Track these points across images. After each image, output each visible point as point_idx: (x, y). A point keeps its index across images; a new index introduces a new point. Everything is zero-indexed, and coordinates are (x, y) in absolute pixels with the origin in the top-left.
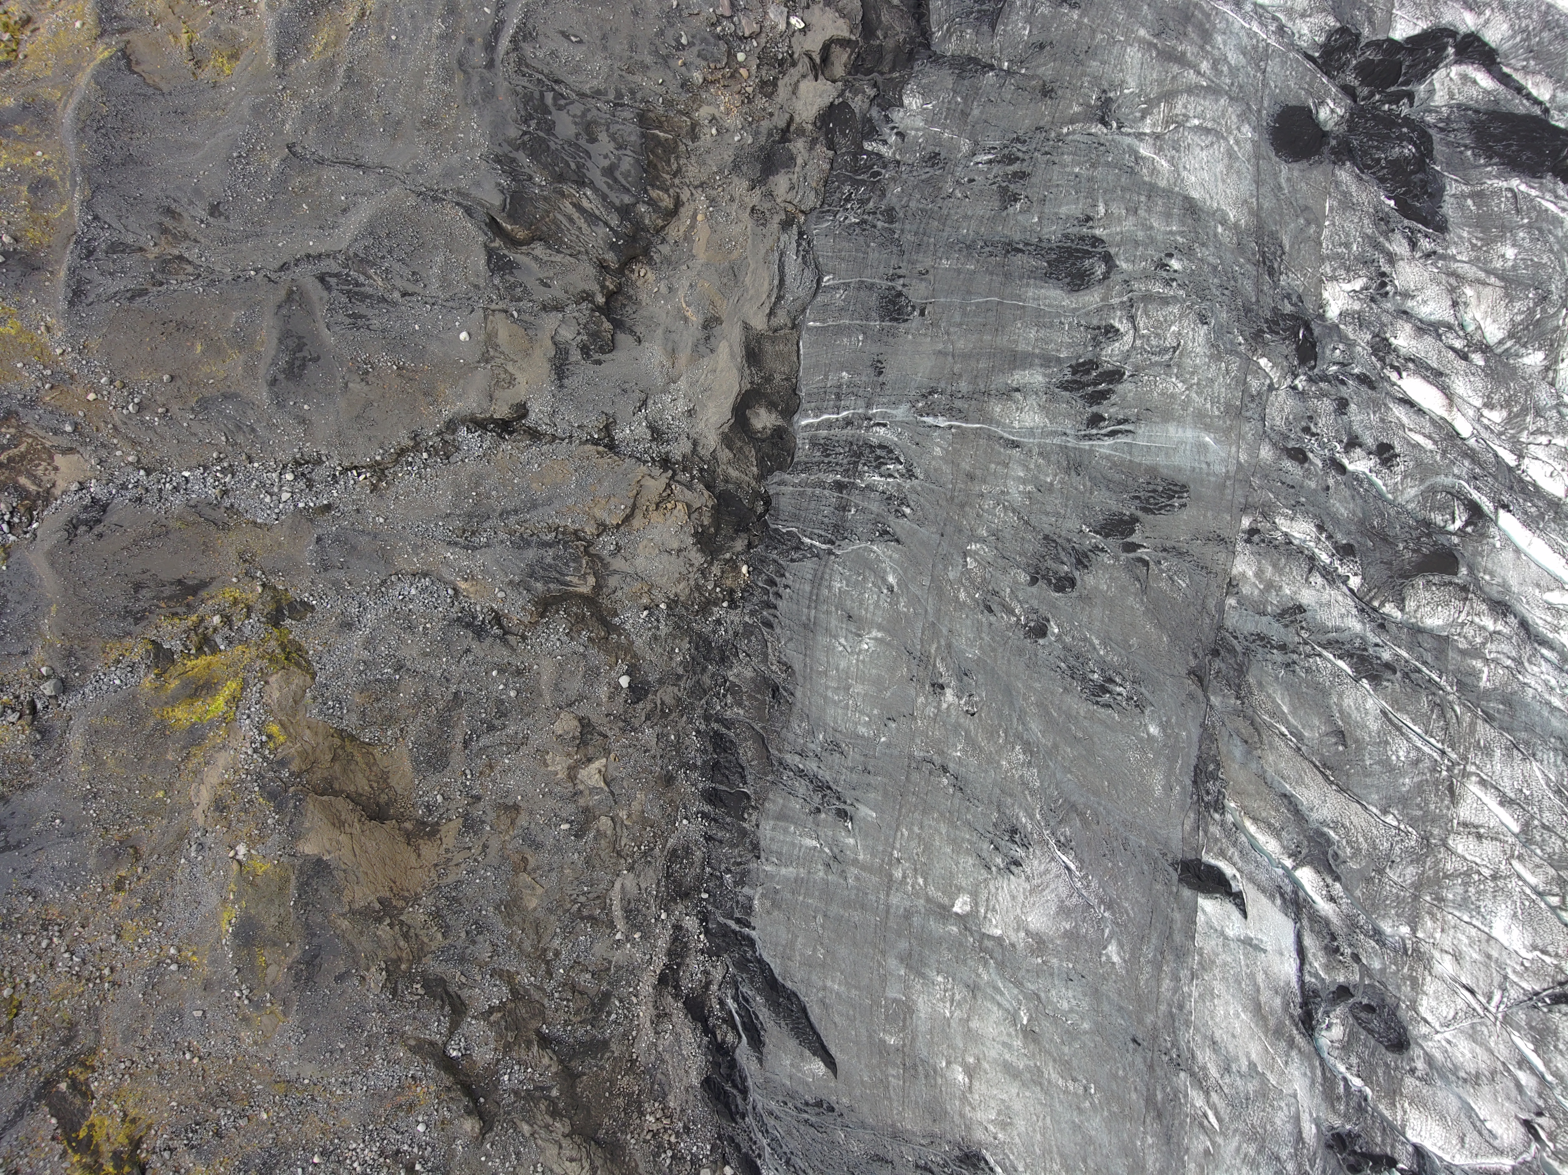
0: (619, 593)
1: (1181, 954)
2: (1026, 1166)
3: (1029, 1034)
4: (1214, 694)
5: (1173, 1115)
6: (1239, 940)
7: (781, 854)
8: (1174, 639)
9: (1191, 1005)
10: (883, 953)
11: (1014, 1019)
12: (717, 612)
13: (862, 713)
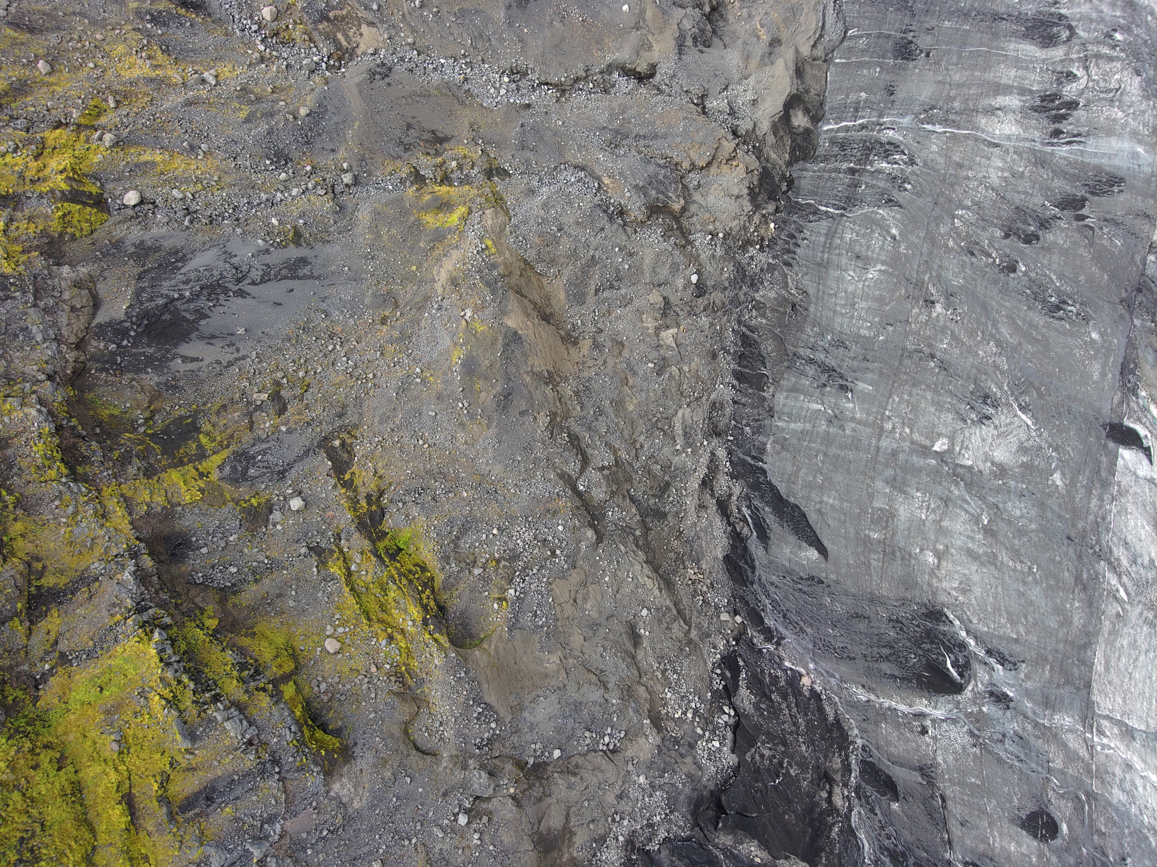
0: (695, 219)
1: (1105, 485)
2: (980, 620)
3: (988, 531)
4: (1137, 318)
5: (1094, 589)
6: (1146, 479)
7: (791, 414)
8: (1112, 277)
9: (1111, 517)
10: (872, 479)
11: (977, 520)
12: (753, 251)
13: (865, 320)
